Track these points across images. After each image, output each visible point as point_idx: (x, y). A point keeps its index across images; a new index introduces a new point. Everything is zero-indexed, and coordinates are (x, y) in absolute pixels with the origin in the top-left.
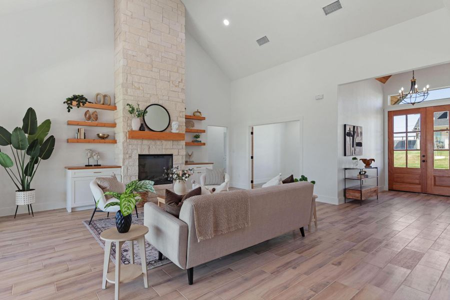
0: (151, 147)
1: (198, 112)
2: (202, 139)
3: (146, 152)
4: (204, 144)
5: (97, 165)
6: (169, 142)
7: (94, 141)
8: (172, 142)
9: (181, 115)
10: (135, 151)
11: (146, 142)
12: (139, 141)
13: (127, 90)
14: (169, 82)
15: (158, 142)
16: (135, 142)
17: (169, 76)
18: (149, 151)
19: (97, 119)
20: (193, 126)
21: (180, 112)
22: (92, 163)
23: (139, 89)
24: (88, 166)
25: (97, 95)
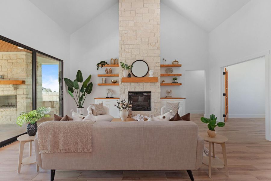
0: (136, 87)
1: (176, 61)
2: (180, 80)
3: (133, 90)
4: (181, 84)
5: (112, 97)
6: (148, 84)
7: (109, 85)
8: (150, 83)
9: (157, 65)
10: (127, 90)
11: (133, 84)
12: (129, 84)
13: (121, 54)
14: (148, 44)
15: (141, 84)
16: (126, 84)
17: (148, 40)
18: (135, 90)
19: (111, 73)
20: (172, 71)
21: (156, 63)
22: (110, 96)
23: (129, 52)
24: (108, 98)
25: (111, 60)
